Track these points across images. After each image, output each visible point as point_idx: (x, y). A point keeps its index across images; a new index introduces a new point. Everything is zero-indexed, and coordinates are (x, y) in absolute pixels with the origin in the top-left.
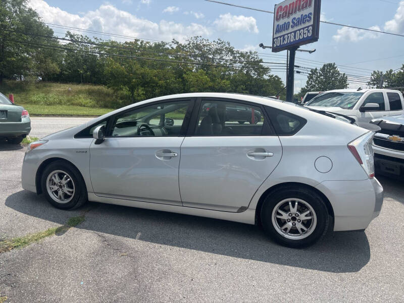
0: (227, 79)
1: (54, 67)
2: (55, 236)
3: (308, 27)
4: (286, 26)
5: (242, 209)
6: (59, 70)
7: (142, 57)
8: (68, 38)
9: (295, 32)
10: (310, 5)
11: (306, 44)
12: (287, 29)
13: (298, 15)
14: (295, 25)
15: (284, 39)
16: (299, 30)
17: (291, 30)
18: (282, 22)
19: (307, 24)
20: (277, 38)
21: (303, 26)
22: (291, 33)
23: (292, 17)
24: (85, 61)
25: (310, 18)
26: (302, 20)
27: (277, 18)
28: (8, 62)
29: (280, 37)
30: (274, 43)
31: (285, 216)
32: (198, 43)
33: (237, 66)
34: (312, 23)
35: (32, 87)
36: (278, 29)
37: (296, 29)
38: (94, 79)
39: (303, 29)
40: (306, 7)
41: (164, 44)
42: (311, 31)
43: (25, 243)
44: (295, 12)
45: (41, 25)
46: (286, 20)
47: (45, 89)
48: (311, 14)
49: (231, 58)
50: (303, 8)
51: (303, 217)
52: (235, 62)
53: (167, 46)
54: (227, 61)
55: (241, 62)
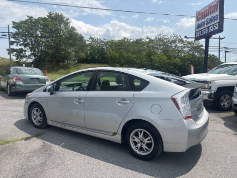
0: (179, 58)
1: (83, 55)
2: (24, 141)
3: (216, 24)
4: (203, 24)
5: (115, 134)
6: (85, 57)
7: (127, 48)
8: (90, 40)
9: (208, 27)
10: (217, 10)
11: (215, 34)
12: (204, 26)
13: (209, 17)
14: (208, 23)
15: (202, 32)
16: (211, 26)
17: (206, 26)
18: (200, 22)
19: (215, 22)
20: (198, 32)
21: (213, 23)
22: (206, 28)
23: (206, 18)
24: (99, 51)
25: (217, 18)
26: (212, 20)
27: (198, 20)
28: (61, 54)
29: (200, 31)
30: (196, 35)
31: (137, 140)
32: (161, 37)
33: (186, 50)
34: (218, 21)
35: (72, 66)
36: (198, 26)
37: (209, 25)
38: (103, 61)
39: (213, 25)
40: (214, 11)
41: (141, 40)
42: (218, 26)
43: (8, 143)
44: (208, 15)
45: (77, 34)
46: (203, 20)
47: (78, 67)
48: (217, 15)
49: (182, 45)
50: (213, 12)
51: (146, 141)
52: (184, 48)
53: (143, 41)
54: (179, 47)
55: (189, 47)
